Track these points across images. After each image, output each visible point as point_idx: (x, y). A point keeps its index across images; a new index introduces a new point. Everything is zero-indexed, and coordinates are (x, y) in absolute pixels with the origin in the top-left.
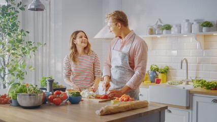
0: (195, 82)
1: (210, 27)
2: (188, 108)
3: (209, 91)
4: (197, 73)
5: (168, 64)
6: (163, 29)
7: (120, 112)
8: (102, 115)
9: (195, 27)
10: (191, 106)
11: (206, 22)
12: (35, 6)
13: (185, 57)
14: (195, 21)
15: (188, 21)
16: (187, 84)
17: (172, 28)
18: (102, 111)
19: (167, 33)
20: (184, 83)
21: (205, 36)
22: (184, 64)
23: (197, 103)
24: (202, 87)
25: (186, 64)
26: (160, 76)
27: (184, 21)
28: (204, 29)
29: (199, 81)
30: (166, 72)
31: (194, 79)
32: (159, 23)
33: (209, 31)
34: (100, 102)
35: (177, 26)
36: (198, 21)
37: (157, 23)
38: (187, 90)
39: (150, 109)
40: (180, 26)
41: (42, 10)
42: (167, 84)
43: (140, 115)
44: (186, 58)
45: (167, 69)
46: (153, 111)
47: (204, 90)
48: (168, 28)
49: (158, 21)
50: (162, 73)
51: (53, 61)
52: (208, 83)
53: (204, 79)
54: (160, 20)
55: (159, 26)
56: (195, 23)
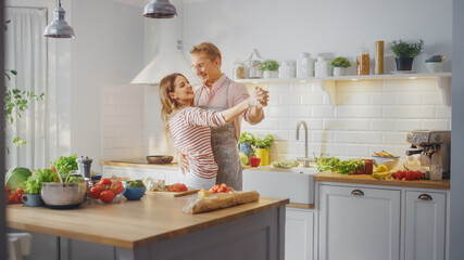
0: (320, 162)
1: (346, 67)
2: (312, 206)
3: (347, 176)
4: (323, 147)
5: (272, 132)
6: (264, 69)
7: (220, 209)
8: (195, 213)
9: (321, 66)
10: (316, 203)
11: (339, 59)
12: (58, 30)
13: (302, 120)
14: (320, 55)
15: (307, 55)
16: (307, 166)
17: (280, 69)
18: (194, 208)
19: (270, 77)
20: (301, 165)
21: (336, 82)
22: (302, 132)
23: (327, 196)
24: (332, 170)
25: (304, 131)
26: (258, 153)
27: (301, 56)
28: (337, 70)
29: (328, 160)
30: (268, 145)
31: (318, 157)
32: (255, 58)
33: (345, 75)
34: (176, 196)
35: (288, 64)
36: (325, 56)
37: (251, 57)
38: (310, 176)
39: (262, 203)
40: (294, 65)
41: (68, 36)
42: (272, 166)
43: (252, 212)
44: (306, 120)
45: (271, 141)
46: (269, 206)
47: (337, 174)
48: (273, 67)
49: (252, 54)
50: (262, 147)
51: (53, 128)
52: (344, 163)
53: (336, 157)
54: (256, 51)
55: (256, 64)
56: (320, 59)
